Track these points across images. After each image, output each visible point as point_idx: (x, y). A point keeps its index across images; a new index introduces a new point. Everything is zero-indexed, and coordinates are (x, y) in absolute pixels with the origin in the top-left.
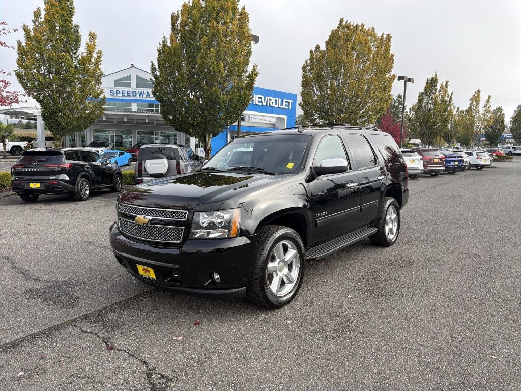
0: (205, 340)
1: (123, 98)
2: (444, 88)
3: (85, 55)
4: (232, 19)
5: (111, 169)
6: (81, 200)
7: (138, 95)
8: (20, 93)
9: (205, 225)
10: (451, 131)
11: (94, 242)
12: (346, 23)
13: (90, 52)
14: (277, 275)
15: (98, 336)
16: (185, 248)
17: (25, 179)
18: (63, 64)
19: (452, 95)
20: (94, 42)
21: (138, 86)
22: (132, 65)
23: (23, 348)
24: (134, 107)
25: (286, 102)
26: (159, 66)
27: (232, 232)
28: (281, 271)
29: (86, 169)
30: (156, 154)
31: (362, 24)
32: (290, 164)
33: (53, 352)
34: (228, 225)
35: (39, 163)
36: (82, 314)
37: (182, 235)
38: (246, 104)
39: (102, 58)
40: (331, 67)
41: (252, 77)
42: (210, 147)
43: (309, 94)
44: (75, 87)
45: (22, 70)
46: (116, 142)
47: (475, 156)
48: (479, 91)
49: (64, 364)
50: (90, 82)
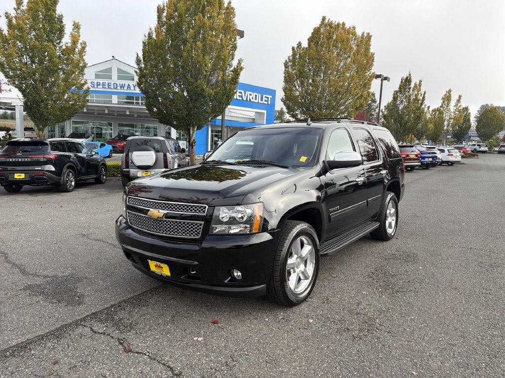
0: (228, 341)
1: (104, 90)
2: (418, 87)
3: (69, 45)
4: (219, 14)
5: (96, 160)
6: (67, 191)
7: (119, 88)
8: (4, 82)
9: (225, 220)
10: (422, 128)
11: (88, 235)
12: (328, 21)
13: (75, 42)
14: (294, 272)
15: (112, 337)
16: (205, 245)
17: (9, 169)
18: (46, 54)
19: (425, 94)
20: (78, 32)
21: (119, 78)
22: (113, 57)
23: (33, 352)
24: (115, 99)
25: (265, 97)
26: (144, 58)
27: (254, 227)
28: (297, 268)
29: (71, 160)
30: (143, 146)
31: (343, 23)
32: (303, 157)
33: (66, 356)
34: (250, 220)
35: (23, 153)
36: (90, 313)
37: (201, 230)
38: (231, 98)
39: (87, 49)
40: (313, 64)
41: (237, 72)
42: (194, 140)
43: (291, 90)
44: (58, 77)
45: (4, 59)
46: (96, 134)
47: (447, 153)
48: (450, 91)
49: (81, 369)
50: (74, 72)
